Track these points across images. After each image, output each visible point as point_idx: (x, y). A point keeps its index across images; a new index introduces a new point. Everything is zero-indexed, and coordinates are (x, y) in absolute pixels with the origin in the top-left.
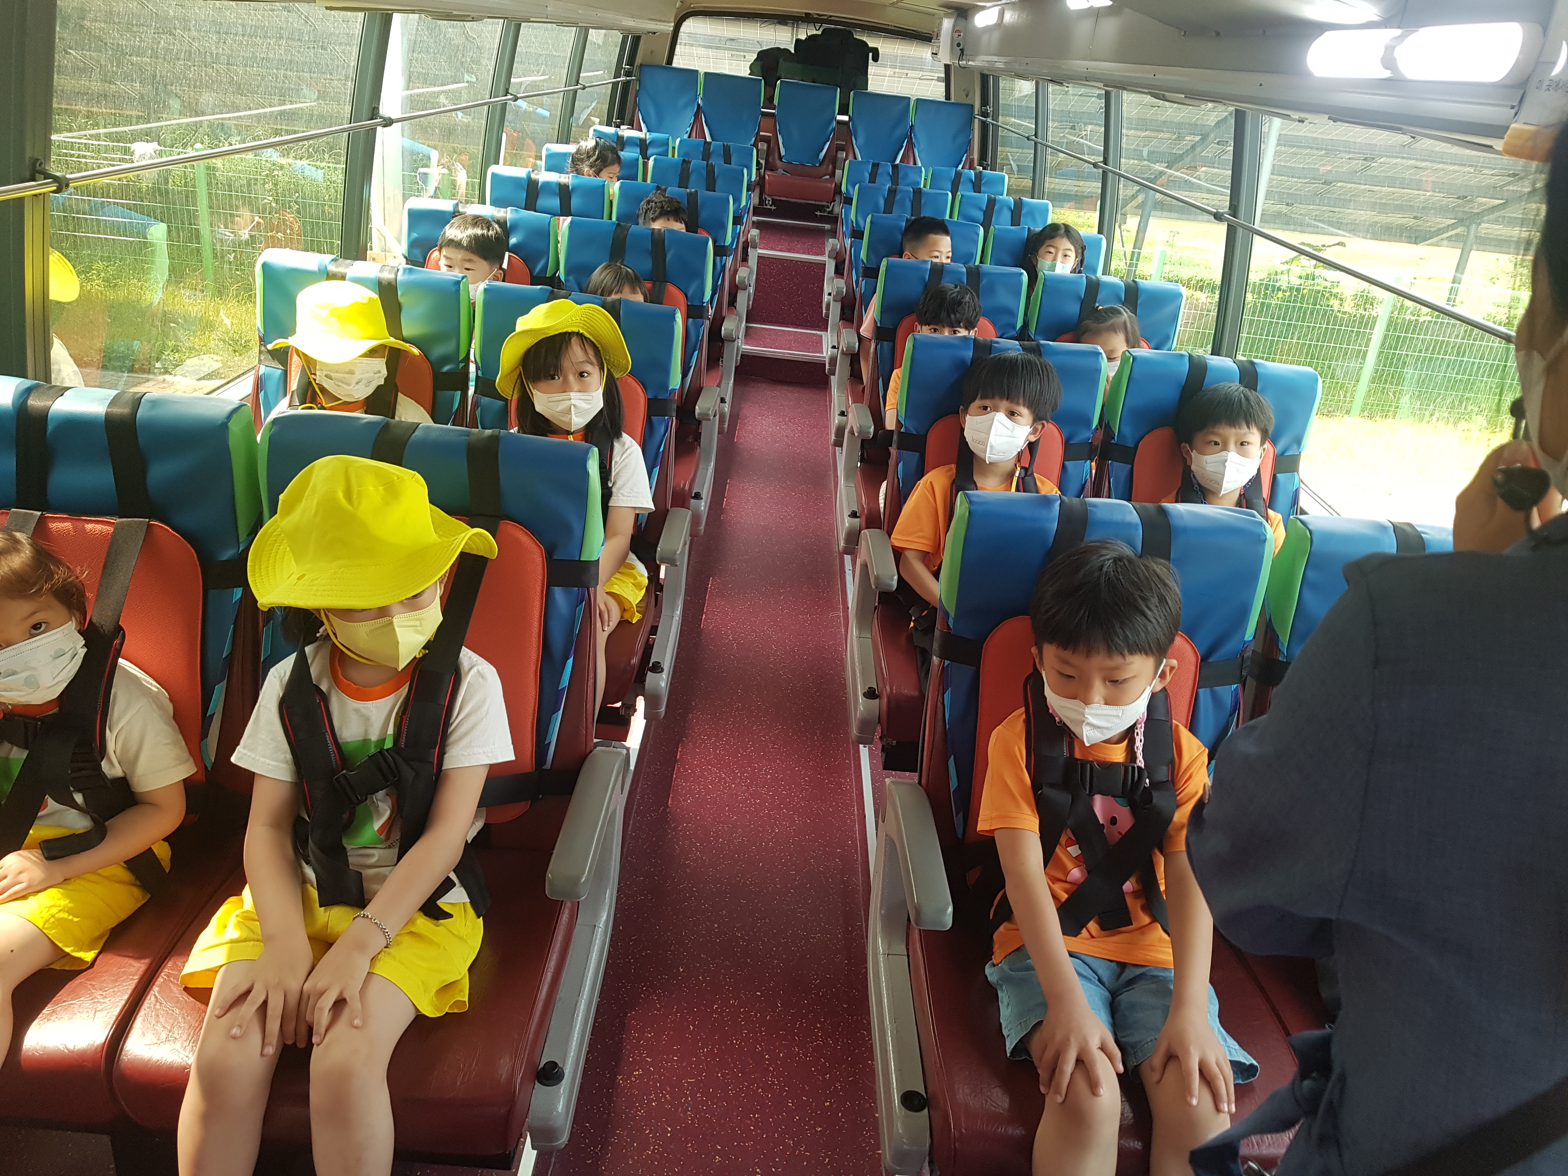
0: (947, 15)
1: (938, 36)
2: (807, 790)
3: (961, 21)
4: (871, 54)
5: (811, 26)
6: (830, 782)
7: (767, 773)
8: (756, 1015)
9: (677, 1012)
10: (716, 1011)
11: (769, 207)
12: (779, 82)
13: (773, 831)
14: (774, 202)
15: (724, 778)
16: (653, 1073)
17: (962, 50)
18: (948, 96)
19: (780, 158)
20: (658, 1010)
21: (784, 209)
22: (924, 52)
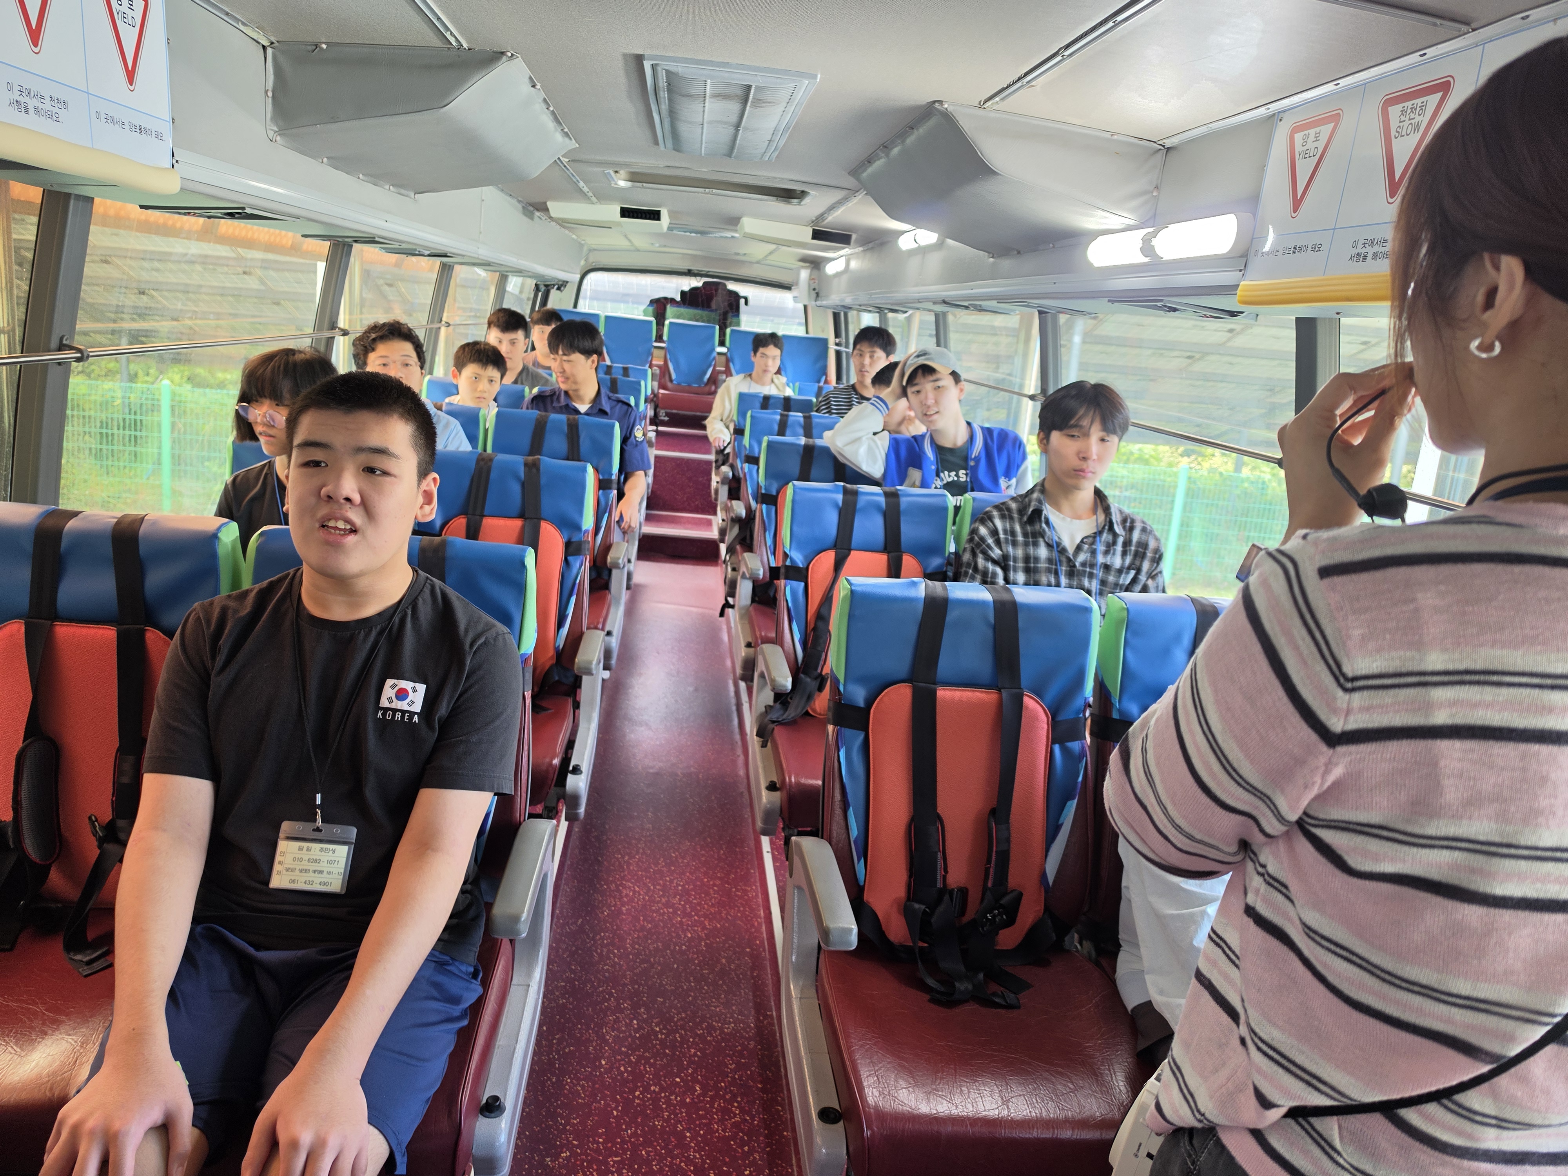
0: (803, 267)
1: (797, 284)
2: (716, 898)
3: (816, 272)
4: (742, 301)
5: (693, 278)
6: (737, 890)
7: (678, 885)
8: (676, 1098)
9: (601, 1099)
10: (638, 1098)
11: (662, 418)
12: (667, 322)
13: (686, 936)
14: (667, 414)
15: (639, 892)
16: (580, 1155)
17: (818, 295)
18: (807, 332)
19: (671, 380)
20: (583, 1099)
21: (675, 420)
22: (785, 298)
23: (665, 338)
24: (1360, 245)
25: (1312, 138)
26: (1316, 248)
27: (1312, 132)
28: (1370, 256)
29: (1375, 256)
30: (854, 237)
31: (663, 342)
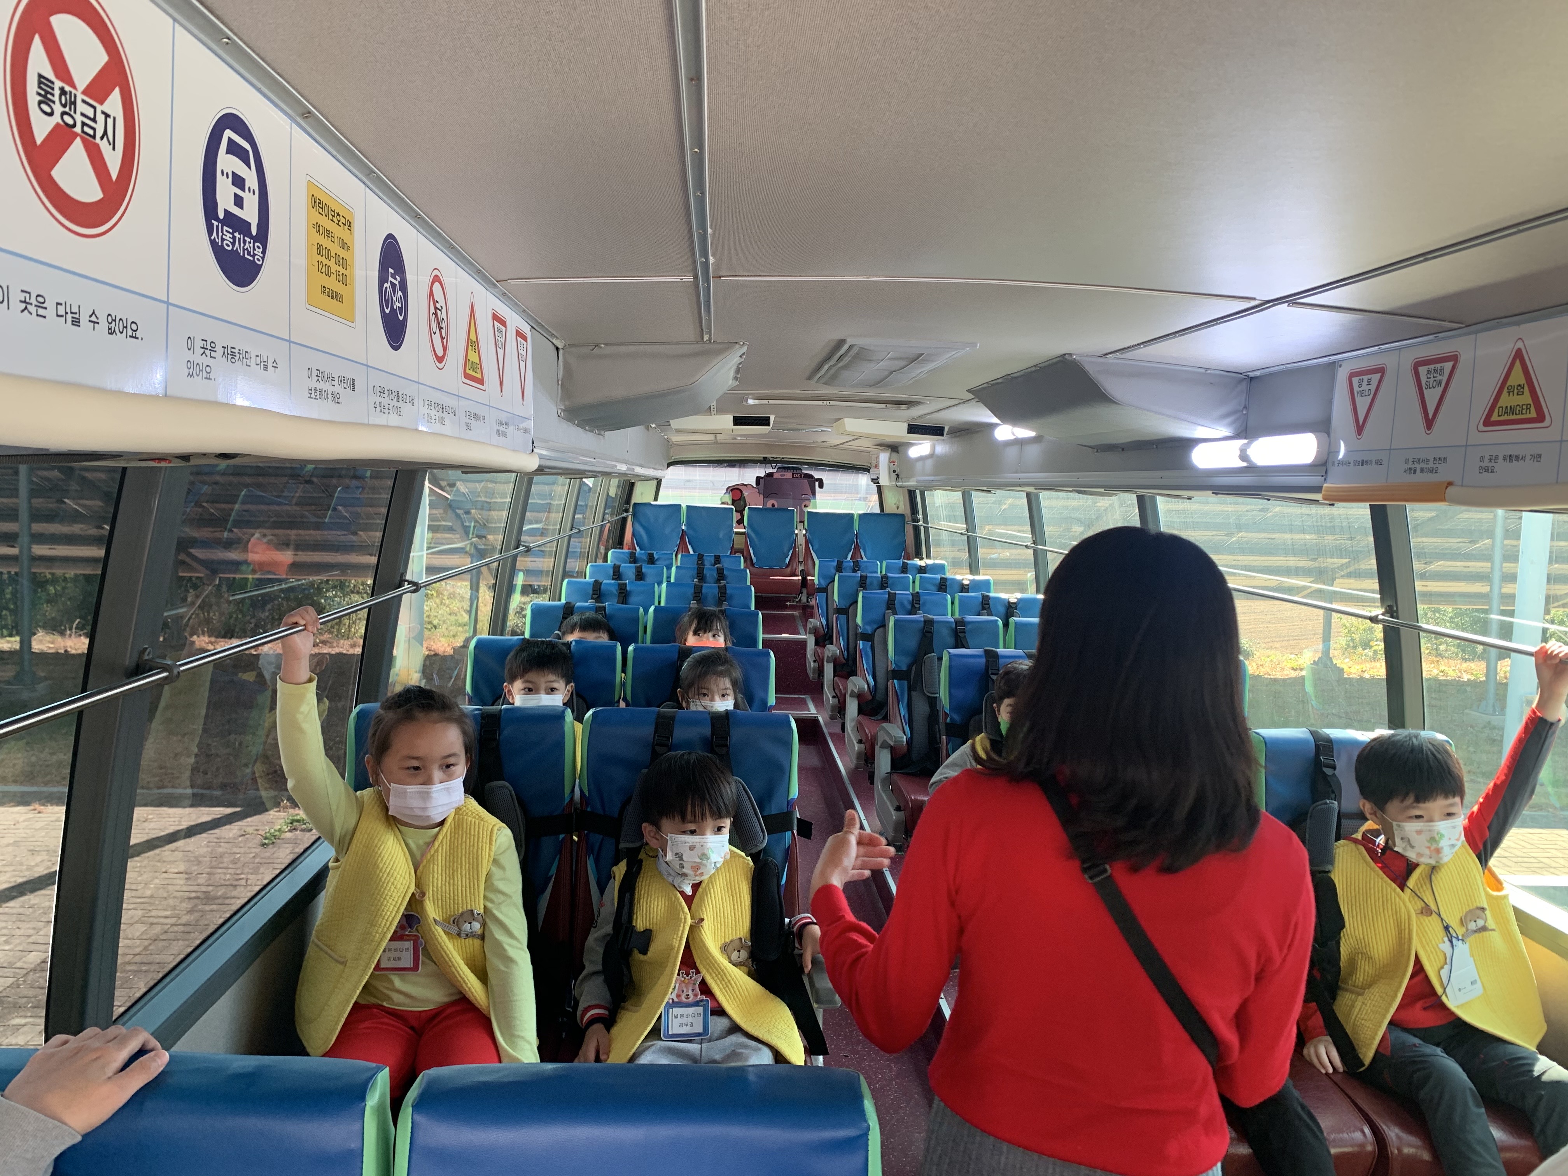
0: (882, 451)
1: (876, 466)
3: (894, 455)
4: (817, 484)
5: (768, 466)
12: (746, 509)
17: (897, 475)
18: (881, 509)
19: (752, 564)
23: (746, 523)
24: (1410, 463)
25: (1365, 383)
26: (1379, 463)
27: (1365, 378)
28: (1418, 471)
29: (1422, 470)
30: (946, 429)
31: (745, 528)
